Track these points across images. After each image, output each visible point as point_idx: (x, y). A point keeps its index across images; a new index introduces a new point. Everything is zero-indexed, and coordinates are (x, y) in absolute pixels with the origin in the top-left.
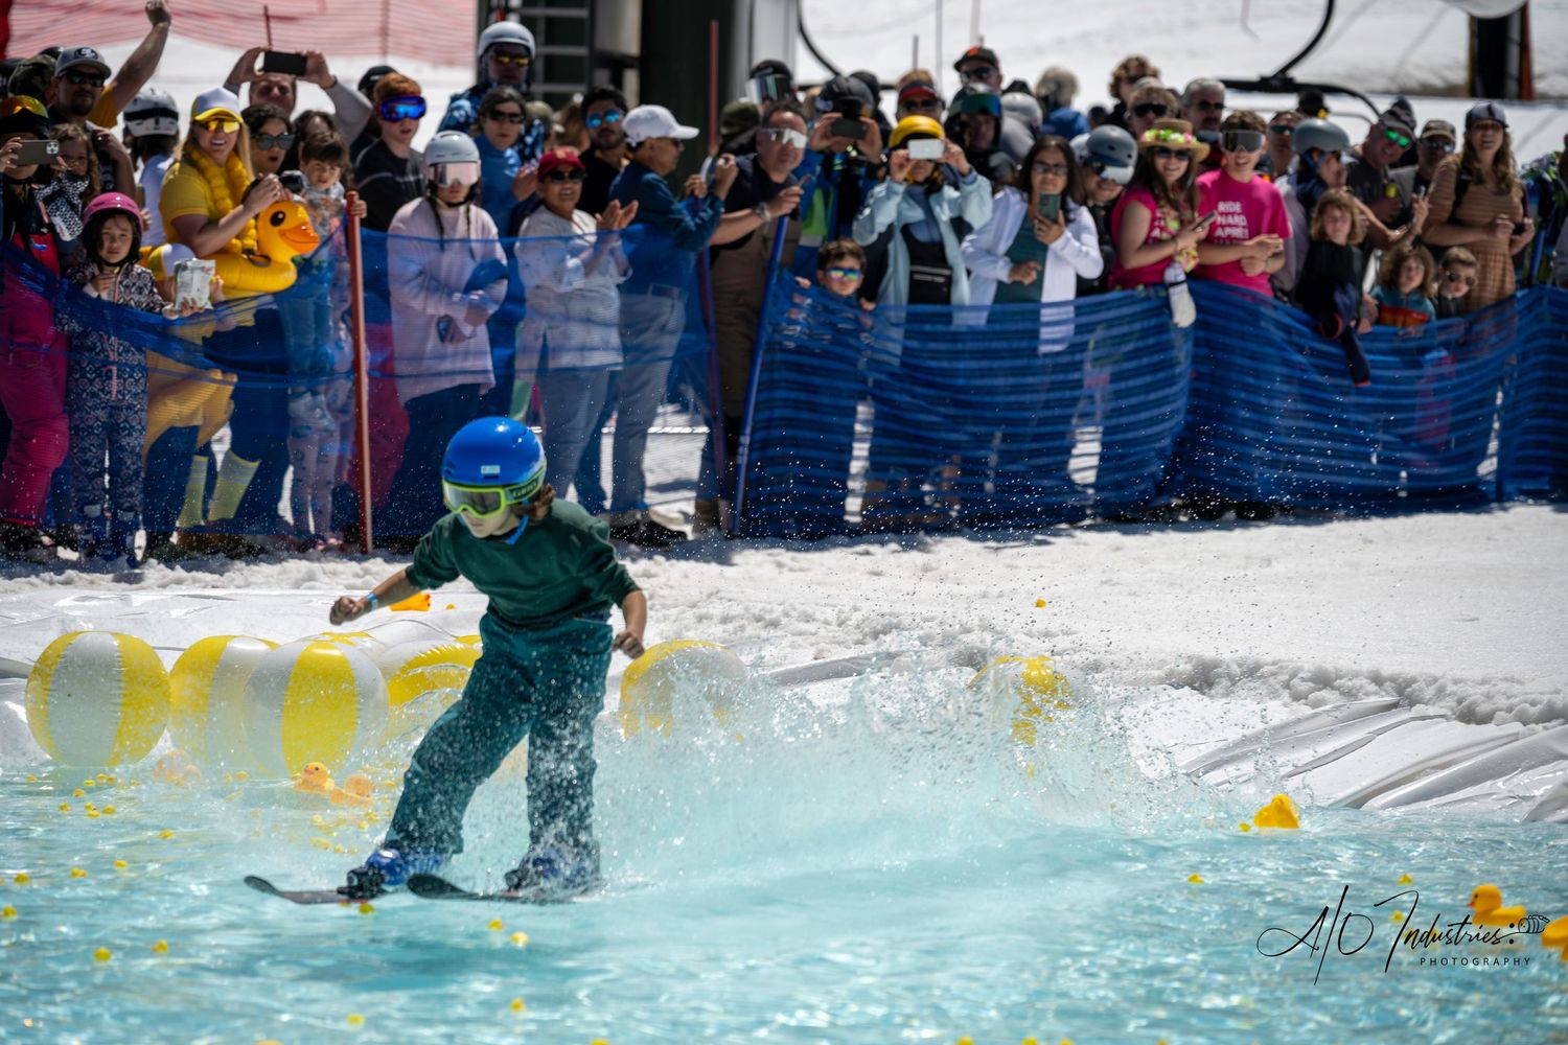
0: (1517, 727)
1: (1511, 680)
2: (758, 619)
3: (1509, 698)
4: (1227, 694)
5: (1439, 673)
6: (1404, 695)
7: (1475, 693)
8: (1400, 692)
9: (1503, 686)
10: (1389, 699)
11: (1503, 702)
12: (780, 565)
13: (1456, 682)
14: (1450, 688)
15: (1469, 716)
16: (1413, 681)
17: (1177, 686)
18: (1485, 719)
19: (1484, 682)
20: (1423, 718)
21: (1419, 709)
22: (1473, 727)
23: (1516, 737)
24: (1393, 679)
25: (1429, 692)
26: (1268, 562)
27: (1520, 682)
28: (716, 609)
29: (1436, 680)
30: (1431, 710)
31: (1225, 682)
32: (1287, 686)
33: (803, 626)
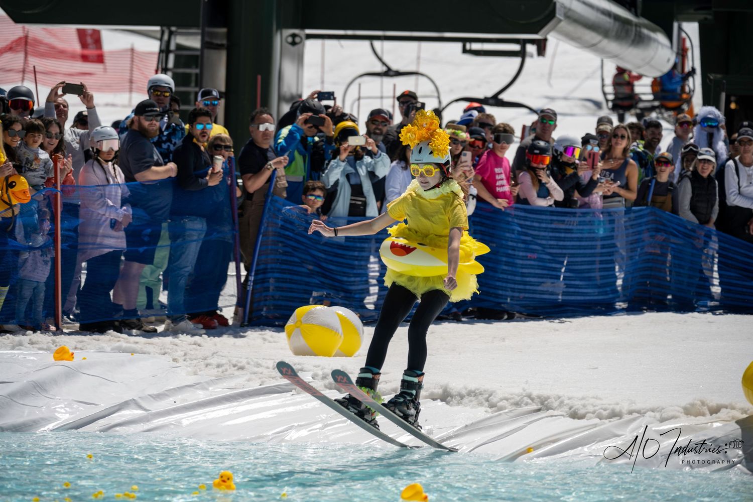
0: (597, 421)
1: (597, 398)
2: (234, 366)
3: (594, 406)
4: (459, 404)
5: (561, 394)
6: (544, 405)
7: (577, 404)
8: (542, 403)
9: (592, 401)
10: (535, 407)
11: (591, 409)
12: (265, 339)
13: (569, 399)
14: (566, 402)
15: (575, 415)
16: (548, 398)
17: (434, 399)
18: (581, 417)
19: (583, 398)
20: (552, 416)
21: (550, 412)
22: (576, 420)
23: (595, 425)
24: (539, 397)
25: (556, 404)
26: (504, 339)
27: (600, 399)
28: (214, 361)
29: (559, 398)
30: (556, 413)
31: (458, 398)
32: (487, 400)
33: (256, 369)
